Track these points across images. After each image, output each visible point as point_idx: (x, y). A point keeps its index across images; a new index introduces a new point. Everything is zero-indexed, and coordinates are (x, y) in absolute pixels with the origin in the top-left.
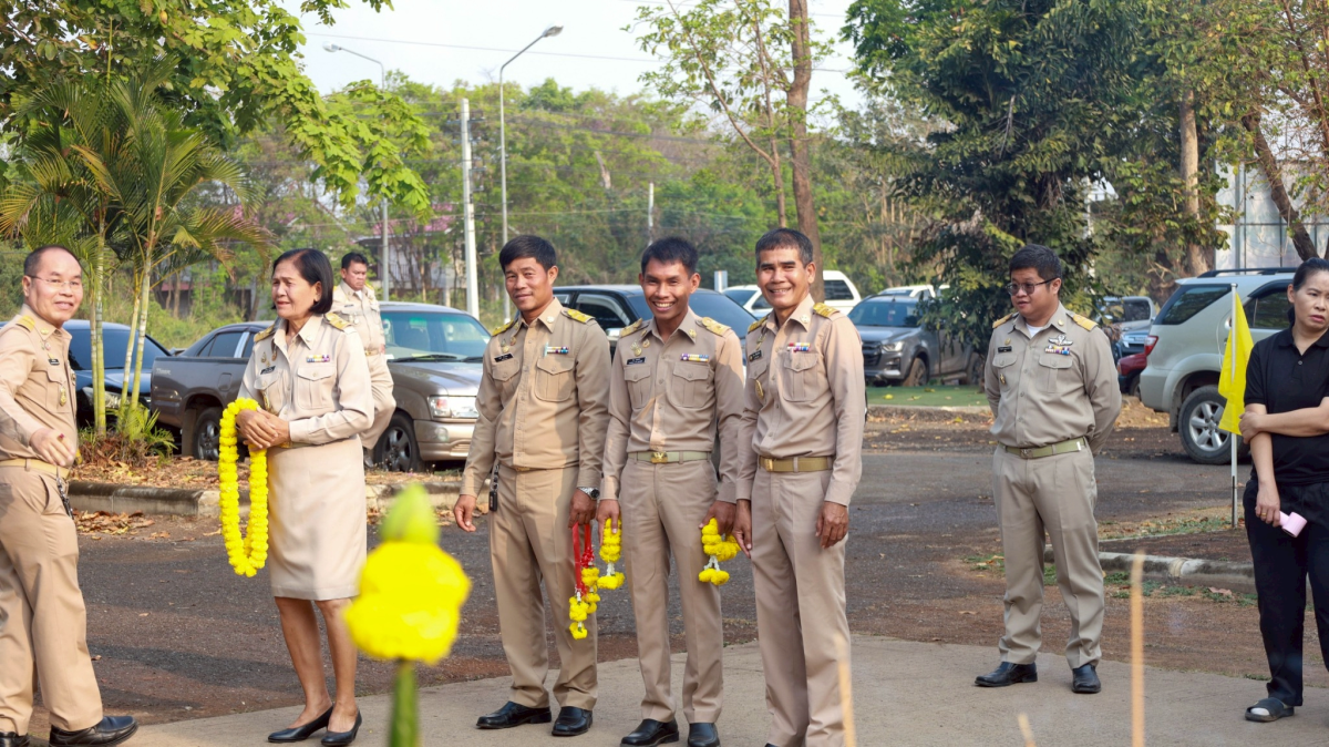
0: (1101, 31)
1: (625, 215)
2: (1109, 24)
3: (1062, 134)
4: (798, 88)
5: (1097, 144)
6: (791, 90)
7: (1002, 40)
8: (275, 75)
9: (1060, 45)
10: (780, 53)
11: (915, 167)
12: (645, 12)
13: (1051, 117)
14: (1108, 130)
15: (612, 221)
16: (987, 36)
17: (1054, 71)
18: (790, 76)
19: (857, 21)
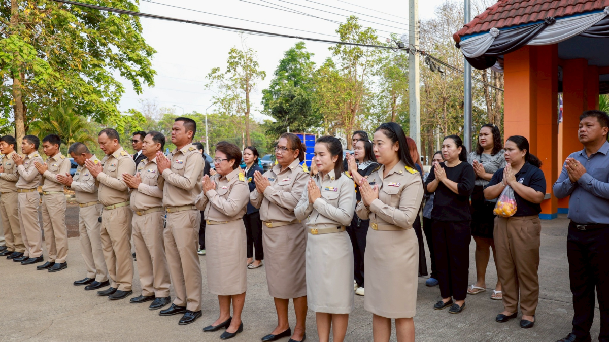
0: (305, 102)
1: (239, 139)
2: (307, 101)
3: (297, 122)
4: (247, 113)
5: (304, 125)
6: (246, 113)
7: (285, 104)
8: (107, 107)
9: (297, 105)
10: (244, 106)
11: (269, 129)
12: (214, 97)
13: (295, 119)
14: (307, 122)
15: (236, 140)
16: (282, 103)
17: (295, 109)
18: (246, 111)
19: (264, 101)
